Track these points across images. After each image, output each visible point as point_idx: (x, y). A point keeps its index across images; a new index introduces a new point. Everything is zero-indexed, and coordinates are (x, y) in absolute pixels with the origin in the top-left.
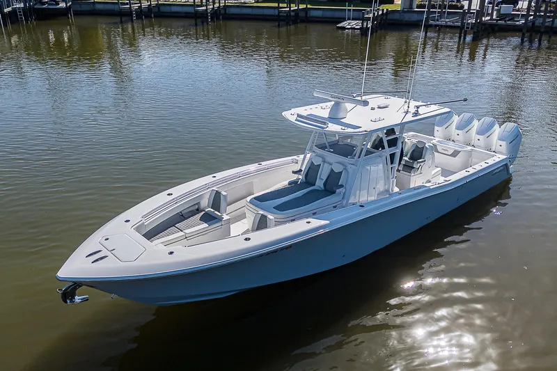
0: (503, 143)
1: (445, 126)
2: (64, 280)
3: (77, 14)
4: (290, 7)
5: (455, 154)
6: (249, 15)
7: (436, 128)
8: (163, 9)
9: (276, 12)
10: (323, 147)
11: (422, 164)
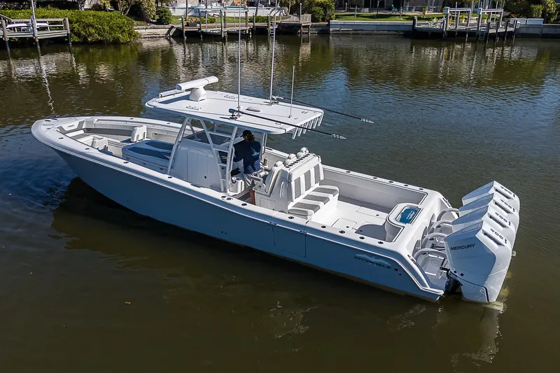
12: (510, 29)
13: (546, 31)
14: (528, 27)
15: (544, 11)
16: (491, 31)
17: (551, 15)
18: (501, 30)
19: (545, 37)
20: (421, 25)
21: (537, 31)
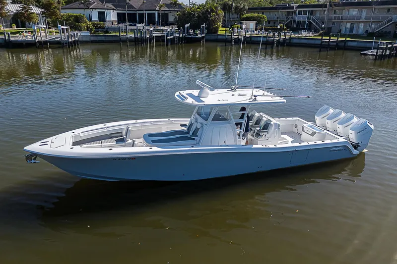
0: (353, 132)
1: (322, 116)
2: (27, 151)
3: (207, 41)
4: (330, 39)
5: (313, 134)
6: (306, 44)
7: (316, 117)
8: (253, 39)
9: (319, 42)
10: (199, 114)
11: (266, 133)
12: (76, 39)
13: (92, 39)
14: (83, 36)
15: (87, 27)
16: (70, 40)
17: (91, 29)
18: (73, 40)
19: (93, 42)
20: (13, 38)
21: (88, 39)
